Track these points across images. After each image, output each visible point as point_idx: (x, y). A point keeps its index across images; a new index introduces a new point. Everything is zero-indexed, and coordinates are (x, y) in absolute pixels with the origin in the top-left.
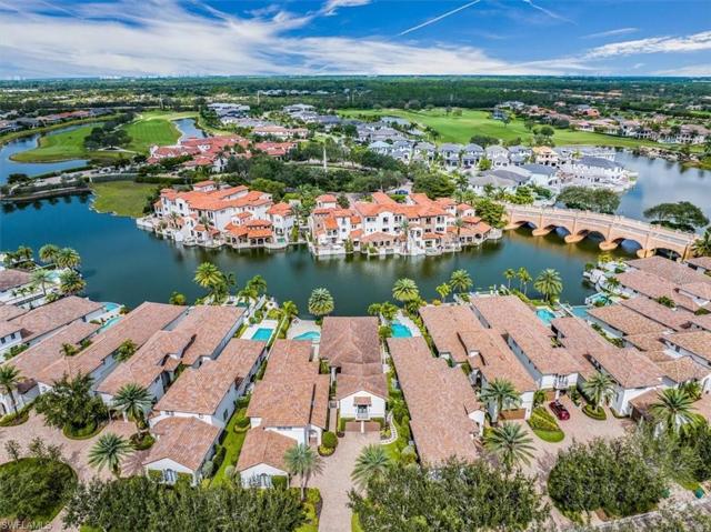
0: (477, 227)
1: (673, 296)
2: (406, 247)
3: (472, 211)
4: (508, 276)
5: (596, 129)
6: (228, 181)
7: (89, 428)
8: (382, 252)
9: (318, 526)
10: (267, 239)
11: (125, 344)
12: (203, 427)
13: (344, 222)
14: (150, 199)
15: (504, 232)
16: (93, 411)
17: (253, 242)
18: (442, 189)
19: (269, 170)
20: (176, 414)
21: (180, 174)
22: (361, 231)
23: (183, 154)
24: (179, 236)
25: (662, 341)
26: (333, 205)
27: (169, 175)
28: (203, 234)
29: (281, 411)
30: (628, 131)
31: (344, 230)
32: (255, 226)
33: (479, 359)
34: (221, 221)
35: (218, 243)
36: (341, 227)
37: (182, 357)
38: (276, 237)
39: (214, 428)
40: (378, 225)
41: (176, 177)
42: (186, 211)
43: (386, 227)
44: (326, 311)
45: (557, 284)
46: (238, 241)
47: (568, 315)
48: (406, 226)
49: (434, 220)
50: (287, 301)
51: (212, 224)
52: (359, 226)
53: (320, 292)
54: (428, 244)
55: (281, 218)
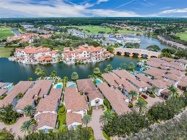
0: (108, 54)
1: (161, 67)
2: (91, 60)
3: (106, 50)
4: (121, 65)
5: (127, 29)
6: (35, 45)
7: (13, 121)
8: (85, 62)
9: (94, 137)
10: (51, 61)
11: (19, 94)
12: (52, 114)
13: (73, 54)
14: (12, 52)
15: (114, 55)
16: (15, 115)
17: (47, 62)
18: (97, 45)
19: (47, 42)
20: (43, 112)
21: (19, 44)
22: (78, 57)
23: (18, 39)
24: (24, 62)
25: (163, 77)
26: (69, 50)
27: (16, 45)
28: (31, 61)
29: (76, 106)
30: (135, 29)
31: (73, 57)
32: (47, 57)
33: (122, 86)
34: (37, 56)
35: (36, 63)
36: (73, 56)
37: (38, 95)
38: (53, 60)
39: (55, 114)
40: (83, 55)
41: (18, 45)
42: (25, 54)
43: (85, 55)
44: (77, 78)
45: (134, 66)
46: (43, 62)
47: (138, 73)
48: (91, 54)
49: (97, 52)
50: (65, 77)
51: (34, 57)
52: (77, 55)
53: (75, 73)
54: (97, 59)
55: (54, 54)
